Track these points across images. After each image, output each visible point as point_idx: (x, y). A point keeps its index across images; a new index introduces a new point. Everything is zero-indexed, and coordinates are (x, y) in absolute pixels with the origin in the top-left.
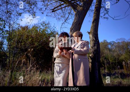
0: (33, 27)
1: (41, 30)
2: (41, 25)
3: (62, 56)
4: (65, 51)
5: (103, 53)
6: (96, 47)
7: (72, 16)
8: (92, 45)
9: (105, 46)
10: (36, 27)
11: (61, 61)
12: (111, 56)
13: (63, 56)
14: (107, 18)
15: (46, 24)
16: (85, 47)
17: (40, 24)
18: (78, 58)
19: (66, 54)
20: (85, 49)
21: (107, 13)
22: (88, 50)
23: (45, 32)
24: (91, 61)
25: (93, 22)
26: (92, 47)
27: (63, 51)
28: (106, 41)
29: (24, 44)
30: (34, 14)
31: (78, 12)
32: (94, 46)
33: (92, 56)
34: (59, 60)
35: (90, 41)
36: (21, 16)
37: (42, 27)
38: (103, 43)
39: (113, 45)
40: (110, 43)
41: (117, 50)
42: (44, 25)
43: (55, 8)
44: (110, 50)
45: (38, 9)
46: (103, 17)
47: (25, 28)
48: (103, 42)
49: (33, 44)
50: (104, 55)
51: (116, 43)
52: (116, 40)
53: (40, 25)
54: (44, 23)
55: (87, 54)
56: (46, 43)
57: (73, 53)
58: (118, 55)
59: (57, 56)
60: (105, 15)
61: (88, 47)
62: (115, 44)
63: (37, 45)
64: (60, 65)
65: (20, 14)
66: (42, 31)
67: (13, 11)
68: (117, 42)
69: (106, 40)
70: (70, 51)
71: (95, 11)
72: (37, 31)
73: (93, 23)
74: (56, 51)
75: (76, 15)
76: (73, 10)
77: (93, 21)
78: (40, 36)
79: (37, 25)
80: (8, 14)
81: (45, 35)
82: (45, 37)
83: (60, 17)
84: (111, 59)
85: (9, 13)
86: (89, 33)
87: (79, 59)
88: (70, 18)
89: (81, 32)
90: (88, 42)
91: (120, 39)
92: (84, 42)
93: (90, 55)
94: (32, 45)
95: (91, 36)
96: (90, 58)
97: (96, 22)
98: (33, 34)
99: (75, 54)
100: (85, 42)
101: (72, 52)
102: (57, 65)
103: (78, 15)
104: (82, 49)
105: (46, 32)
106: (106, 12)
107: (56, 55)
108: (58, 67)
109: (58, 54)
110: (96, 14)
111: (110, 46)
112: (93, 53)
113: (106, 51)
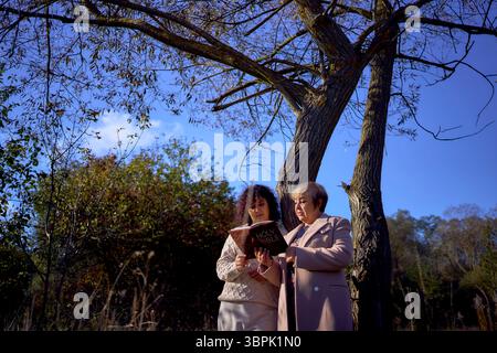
0: (137, 161)
1: (165, 171)
2: (166, 155)
3: (250, 274)
4: (260, 257)
5: (396, 260)
6: (374, 242)
7: (283, 124)
8: (360, 235)
9: (402, 235)
10: (148, 161)
11: (243, 295)
12: (429, 274)
13: (254, 275)
14: (413, 134)
15: (182, 151)
16: (338, 241)
17: (160, 149)
18: (312, 283)
19: (264, 267)
20: (335, 248)
21: (412, 114)
22: (346, 252)
23: (180, 180)
24: (355, 294)
25: (363, 149)
26: (361, 244)
27: (255, 257)
28: (406, 216)
29: (98, 225)
30: (143, 116)
31: (309, 111)
32: (369, 237)
33: (360, 276)
34: (238, 289)
35: (354, 219)
36: (95, 120)
37: (167, 160)
38: (397, 224)
39: (432, 230)
40: (422, 224)
41: (450, 249)
42: (177, 151)
43: (222, 97)
44: (423, 250)
45: (160, 98)
46: (398, 127)
47: (106, 164)
48: (395, 218)
49: (134, 225)
50: (401, 268)
51: (444, 222)
52: (446, 213)
53: (161, 151)
54: (175, 146)
55: (344, 267)
56: (183, 220)
57: (291, 263)
58: (455, 271)
59: (230, 275)
60: (403, 121)
61: (347, 241)
62: (440, 227)
63: (148, 227)
64: (241, 309)
65: (93, 115)
66: (166, 176)
67: (70, 102)
68: (448, 219)
69: (406, 212)
70: (282, 255)
71: (370, 109)
72: (150, 173)
73: (363, 154)
74: (226, 253)
75: (301, 122)
76: (288, 103)
77: (363, 146)
78: (160, 194)
79: (150, 154)
80: (52, 113)
81: (178, 189)
82: (179, 198)
83: (237, 125)
84: (427, 286)
85: (56, 109)
86: (348, 188)
87: (316, 289)
88: (276, 131)
89: (322, 188)
90: (345, 222)
91: (462, 207)
92: (331, 221)
93: (355, 273)
94: (127, 227)
95: (356, 200)
96: (352, 282)
97: (373, 148)
98: (136, 188)
99: (299, 266)
100: (336, 221)
101: (288, 259)
102: (229, 311)
103: (309, 123)
104: (323, 250)
105: (183, 180)
106: (407, 110)
107: (226, 272)
108: (233, 318)
109: (234, 266)
110: (374, 119)
111: (421, 235)
112: (364, 264)
113: (409, 253)
